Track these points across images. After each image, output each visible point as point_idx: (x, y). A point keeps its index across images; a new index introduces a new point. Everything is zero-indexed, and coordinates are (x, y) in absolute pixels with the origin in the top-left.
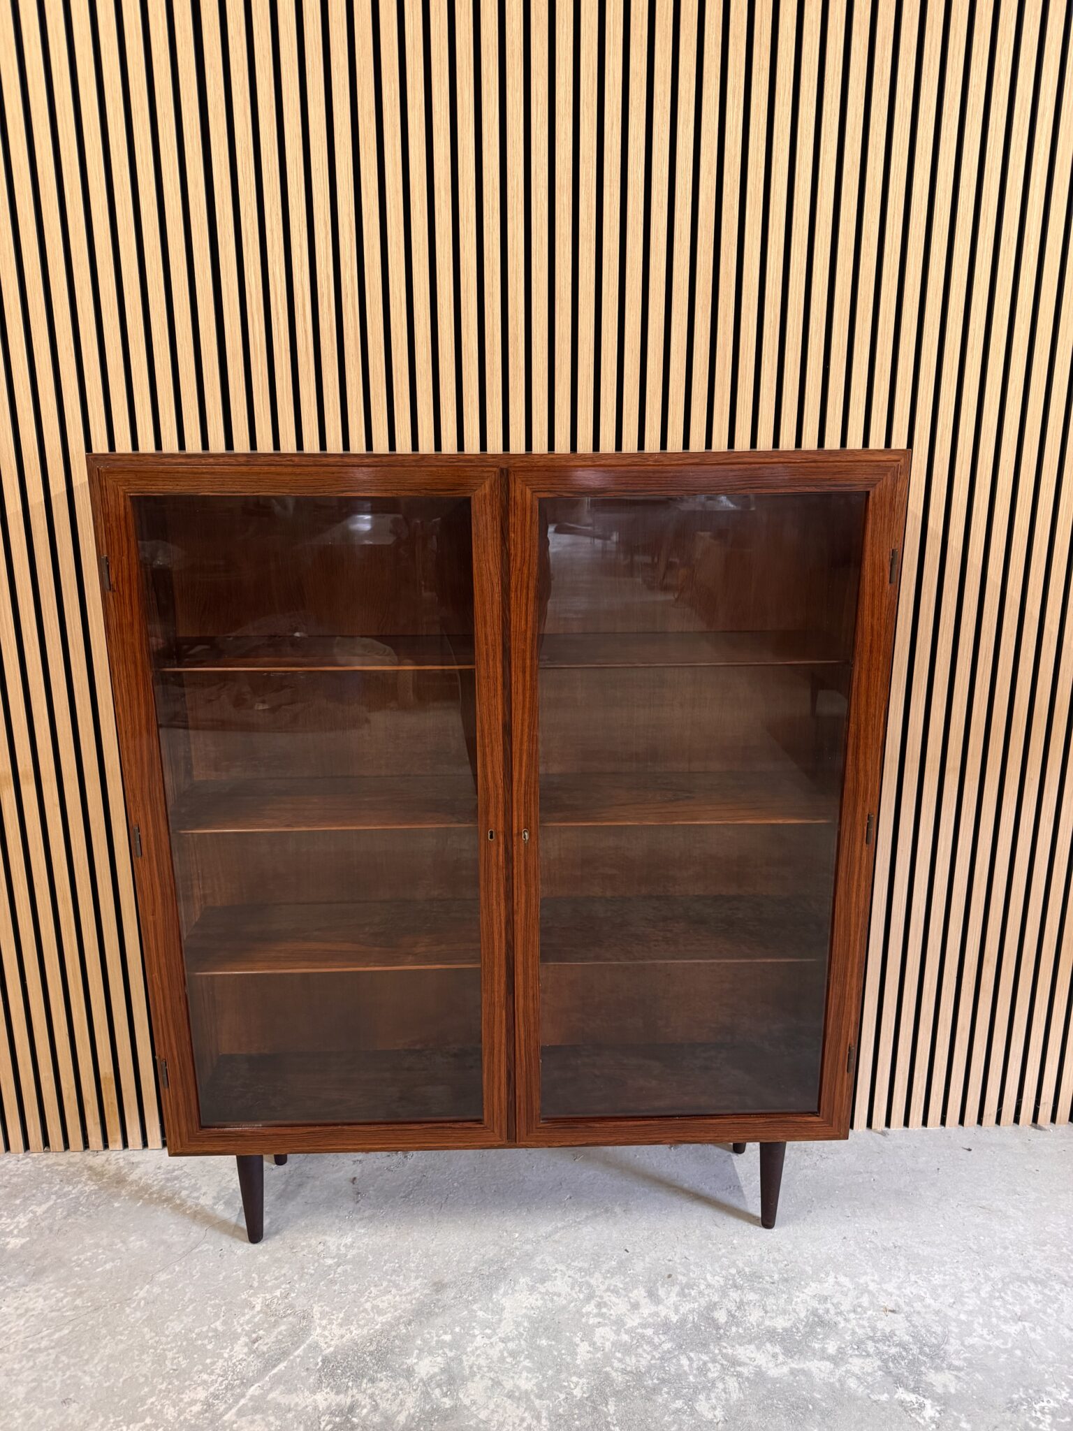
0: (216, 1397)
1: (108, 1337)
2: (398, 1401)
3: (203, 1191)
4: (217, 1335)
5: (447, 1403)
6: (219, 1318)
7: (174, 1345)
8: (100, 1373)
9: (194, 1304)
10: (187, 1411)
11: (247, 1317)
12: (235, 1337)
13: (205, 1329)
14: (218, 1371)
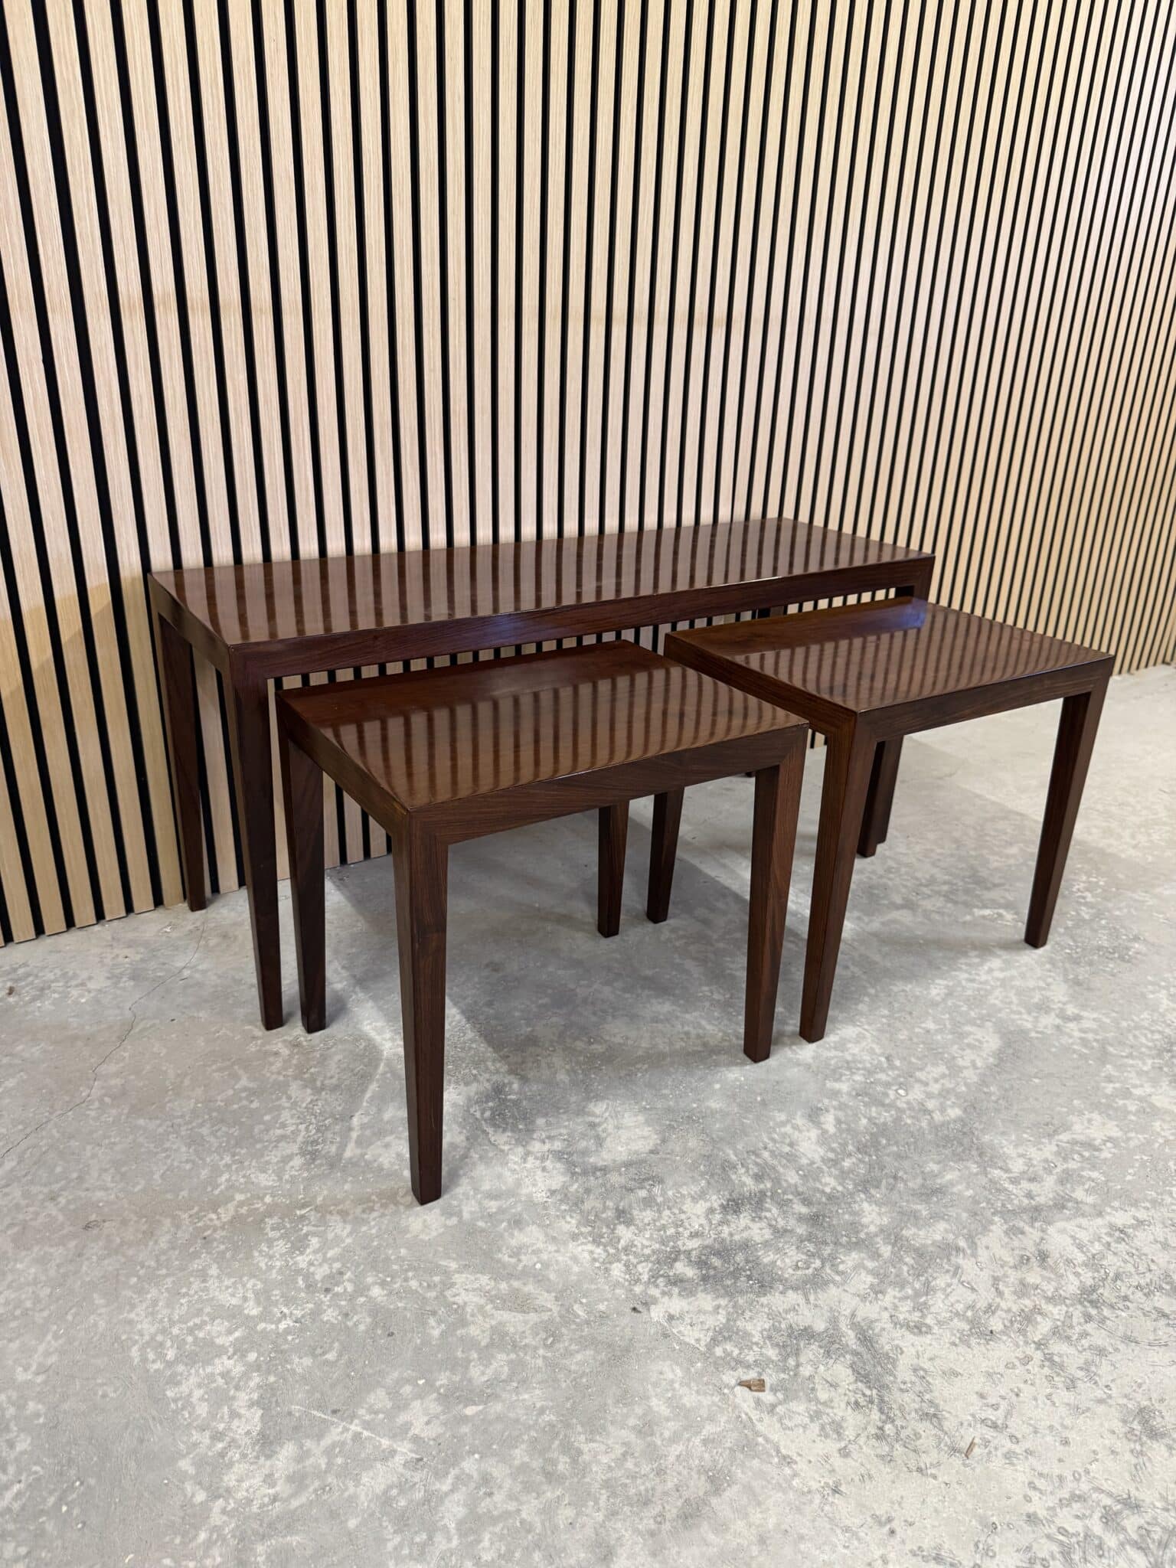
0: (315, 1142)
1: (89, 1147)
2: (543, 1065)
3: (84, 975)
4: (252, 1093)
5: (598, 1048)
6: (240, 1079)
7: (200, 1121)
8: (112, 1182)
9: (189, 1077)
10: (287, 1168)
11: (279, 1065)
12: (282, 1087)
13: (231, 1092)
14: (289, 1121)
